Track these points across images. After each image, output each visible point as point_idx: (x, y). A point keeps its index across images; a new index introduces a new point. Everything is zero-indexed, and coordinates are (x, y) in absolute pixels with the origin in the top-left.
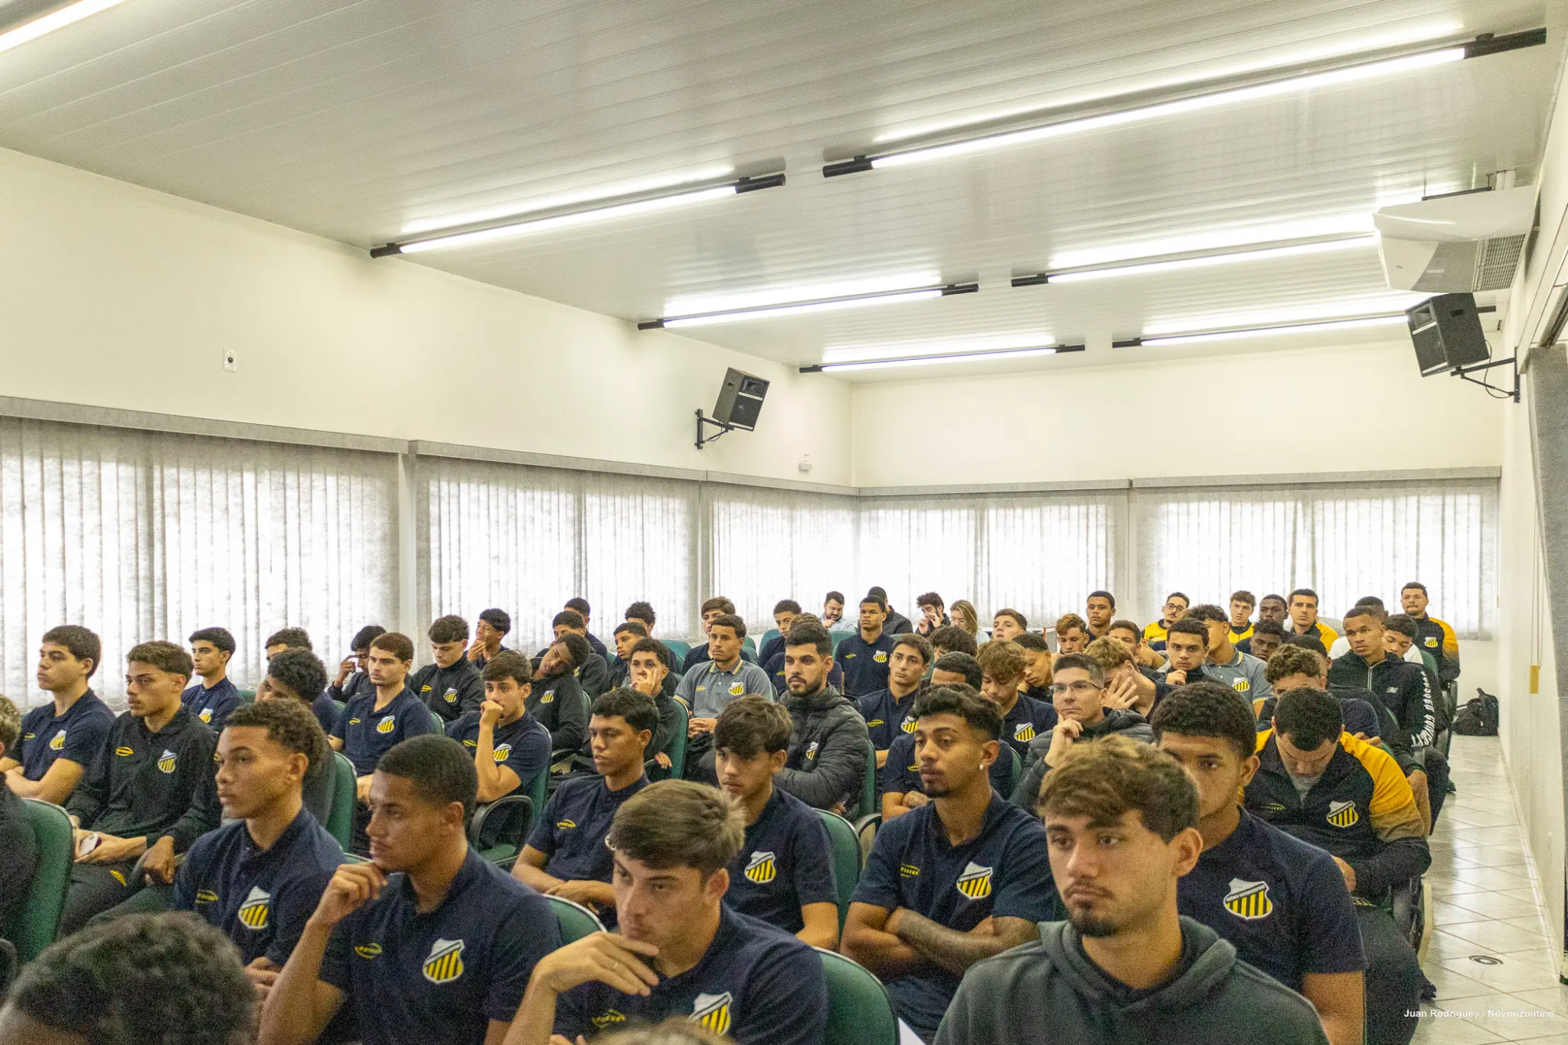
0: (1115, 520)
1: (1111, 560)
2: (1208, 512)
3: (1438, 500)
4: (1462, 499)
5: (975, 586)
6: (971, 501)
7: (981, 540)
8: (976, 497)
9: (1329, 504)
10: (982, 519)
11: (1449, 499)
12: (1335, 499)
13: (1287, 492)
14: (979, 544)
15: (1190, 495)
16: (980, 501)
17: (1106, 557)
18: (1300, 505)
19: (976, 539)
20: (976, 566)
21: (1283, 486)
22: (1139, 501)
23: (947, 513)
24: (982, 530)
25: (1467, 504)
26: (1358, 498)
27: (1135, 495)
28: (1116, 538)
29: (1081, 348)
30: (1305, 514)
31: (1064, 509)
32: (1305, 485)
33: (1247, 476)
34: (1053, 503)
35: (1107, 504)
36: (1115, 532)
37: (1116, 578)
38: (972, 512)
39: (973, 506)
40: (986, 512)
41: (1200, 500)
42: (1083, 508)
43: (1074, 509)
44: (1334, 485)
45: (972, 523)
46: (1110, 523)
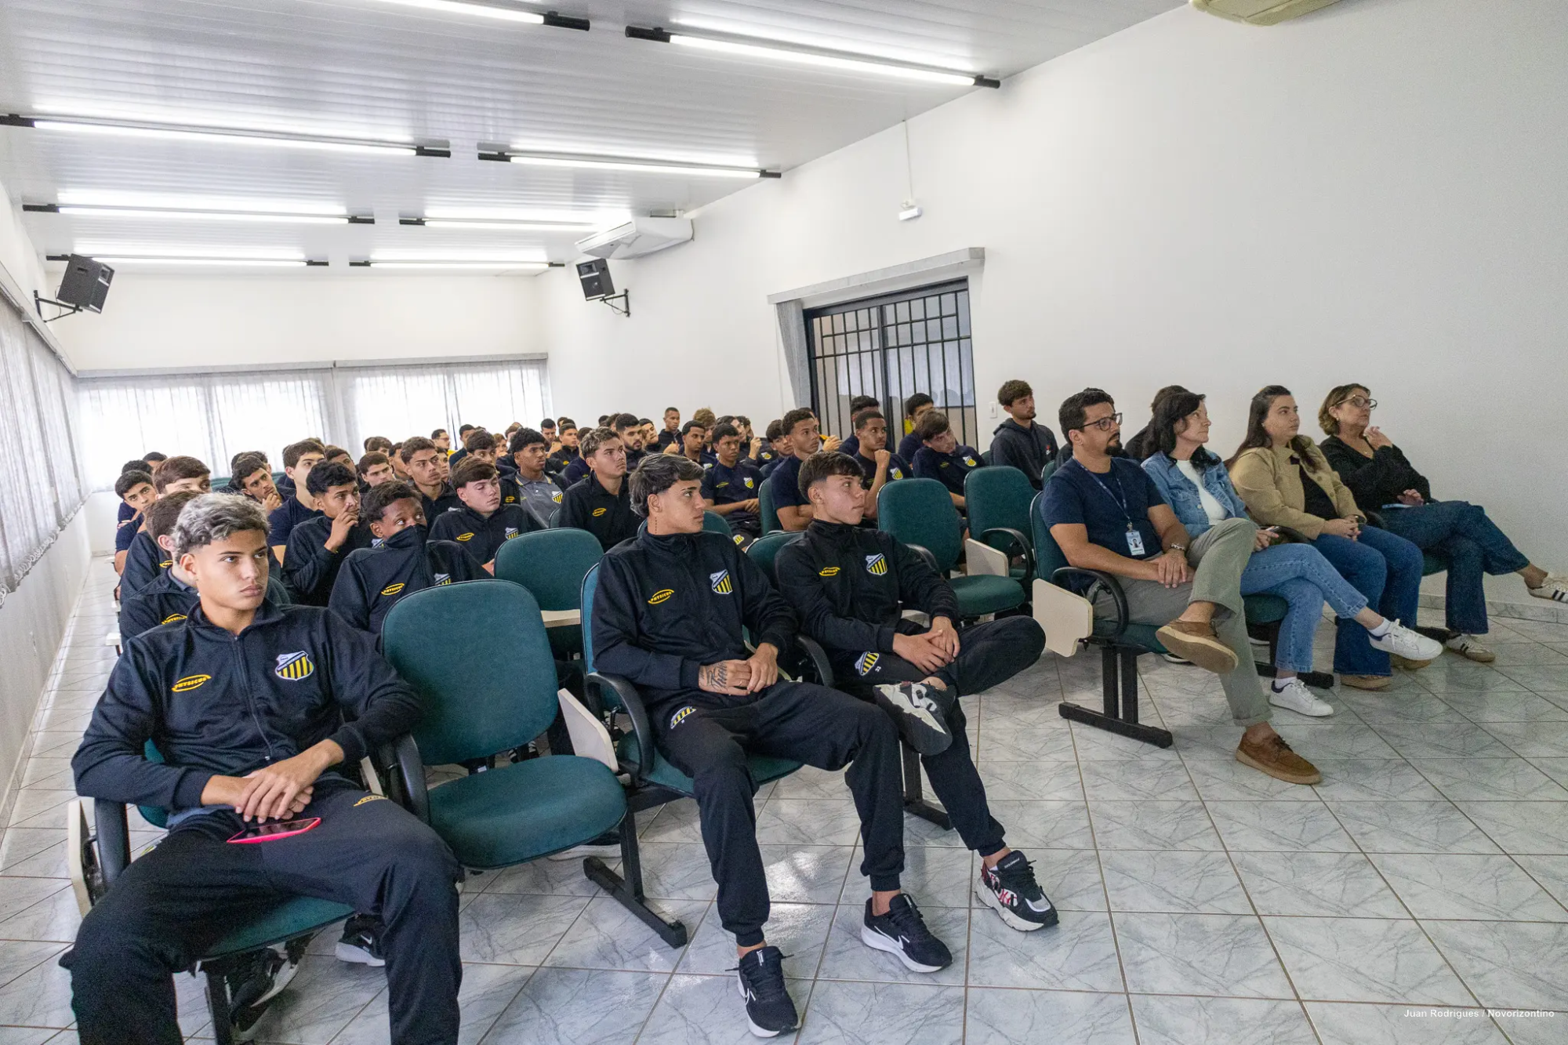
0: (324, 391)
1: (325, 420)
2: (390, 383)
3: (519, 372)
4: (531, 371)
5: (212, 449)
6: (198, 380)
7: (212, 411)
8: (203, 377)
9: (463, 376)
10: (210, 395)
11: (524, 372)
12: (466, 373)
13: (438, 369)
14: (210, 415)
15: (377, 372)
16: (206, 380)
17: (322, 418)
18: (446, 377)
19: (207, 411)
20: (210, 433)
21: (435, 365)
22: (339, 379)
23: (175, 391)
24: (211, 403)
25: (532, 374)
26: (478, 372)
27: (335, 372)
28: (327, 404)
29: (326, 264)
30: (449, 383)
31: (283, 384)
32: (447, 364)
33: (414, 359)
34: (271, 380)
35: (316, 380)
36: (326, 400)
37: (331, 433)
38: (200, 389)
39: (201, 384)
40: (213, 389)
41: (383, 375)
42: (299, 383)
43: (291, 384)
44: (464, 364)
45: (201, 397)
46: (321, 393)
